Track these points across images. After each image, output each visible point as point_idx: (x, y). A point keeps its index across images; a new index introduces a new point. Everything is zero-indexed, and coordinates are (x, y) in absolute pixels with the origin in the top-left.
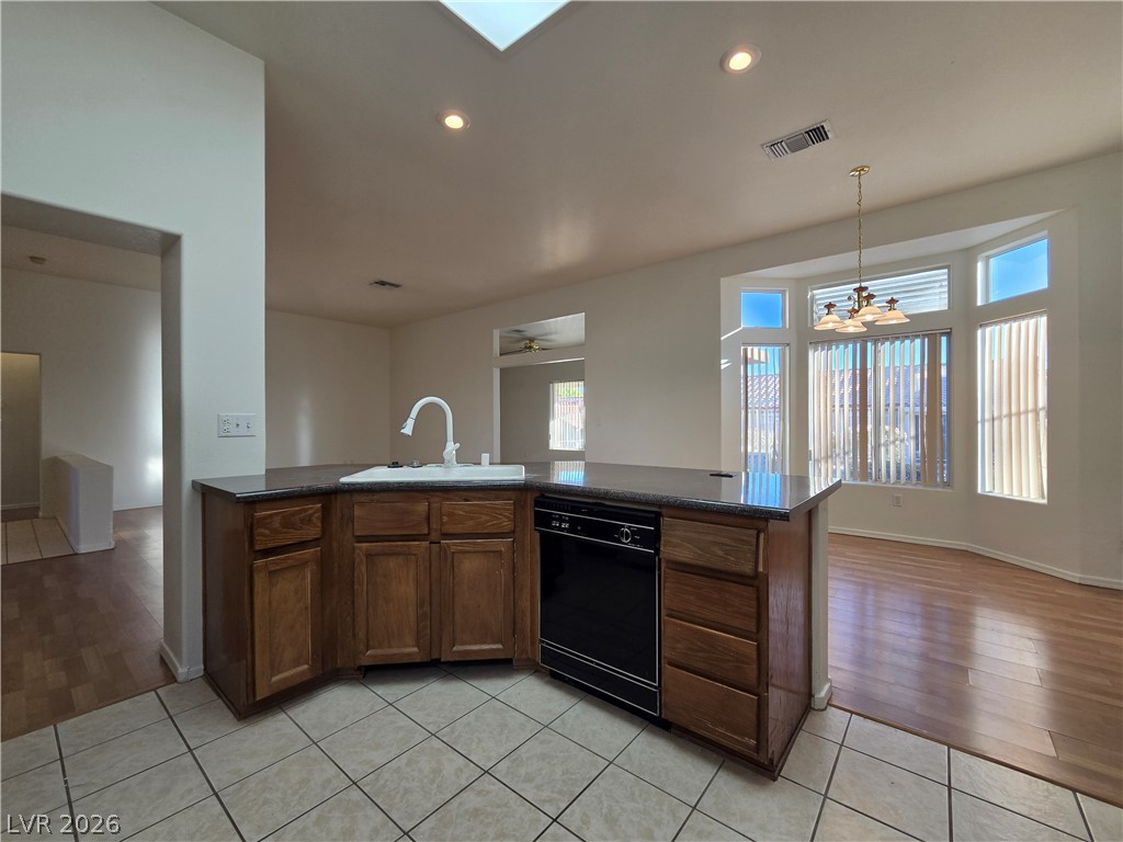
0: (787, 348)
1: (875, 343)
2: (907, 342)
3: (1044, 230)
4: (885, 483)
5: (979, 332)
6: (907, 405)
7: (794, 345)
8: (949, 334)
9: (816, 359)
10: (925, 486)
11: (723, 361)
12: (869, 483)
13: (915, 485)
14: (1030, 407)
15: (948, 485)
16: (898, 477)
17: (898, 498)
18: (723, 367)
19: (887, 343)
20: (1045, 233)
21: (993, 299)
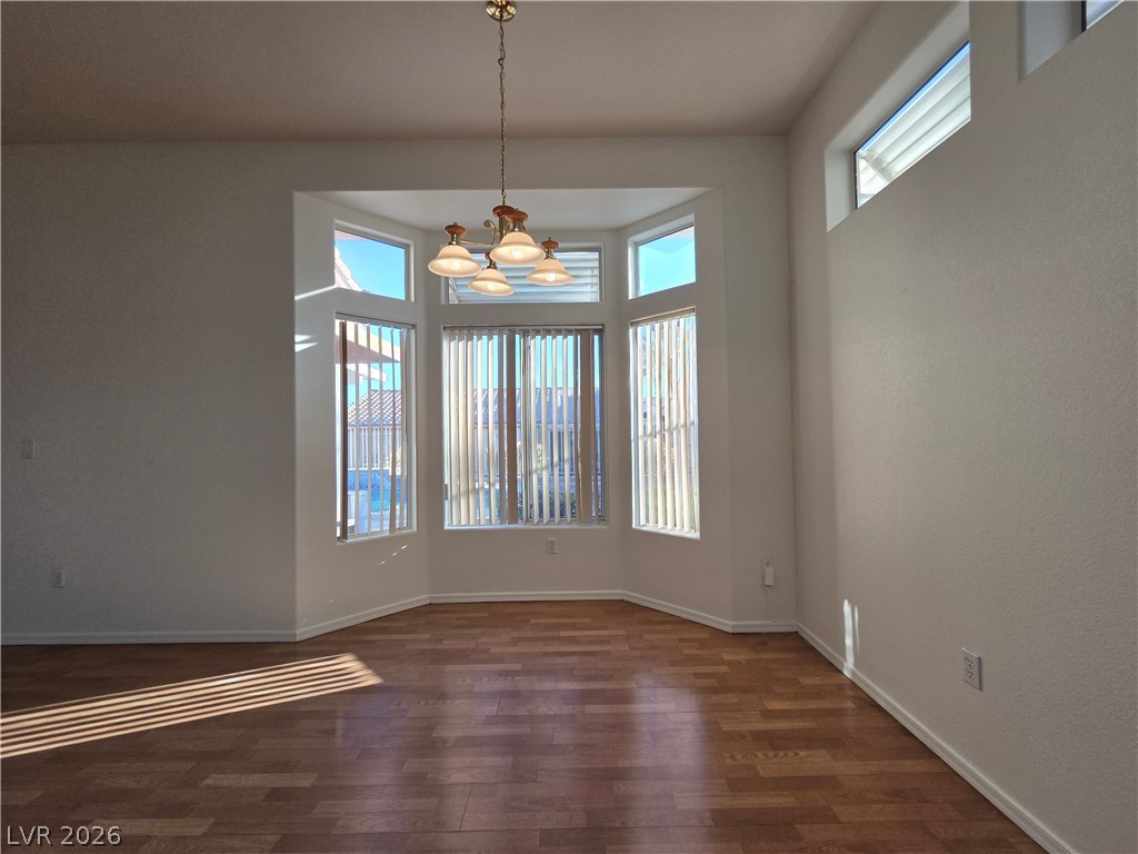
0: (413, 332)
1: (525, 334)
2: (560, 338)
3: (689, 213)
4: (537, 524)
5: (631, 331)
6: (560, 422)
7: (422, 326)
8: (600, 332)
9: (453, 351)
10: (581, 523)
11: (298, 338)
12: (520, 525)
13: (570, 523)
14: (682, 422)
15: (602, 518)
16: (552, 514)
17: (552, 543)
18: (298, 348)
19: (538, 338)
20: (691, 218)
21: (643, 292)
